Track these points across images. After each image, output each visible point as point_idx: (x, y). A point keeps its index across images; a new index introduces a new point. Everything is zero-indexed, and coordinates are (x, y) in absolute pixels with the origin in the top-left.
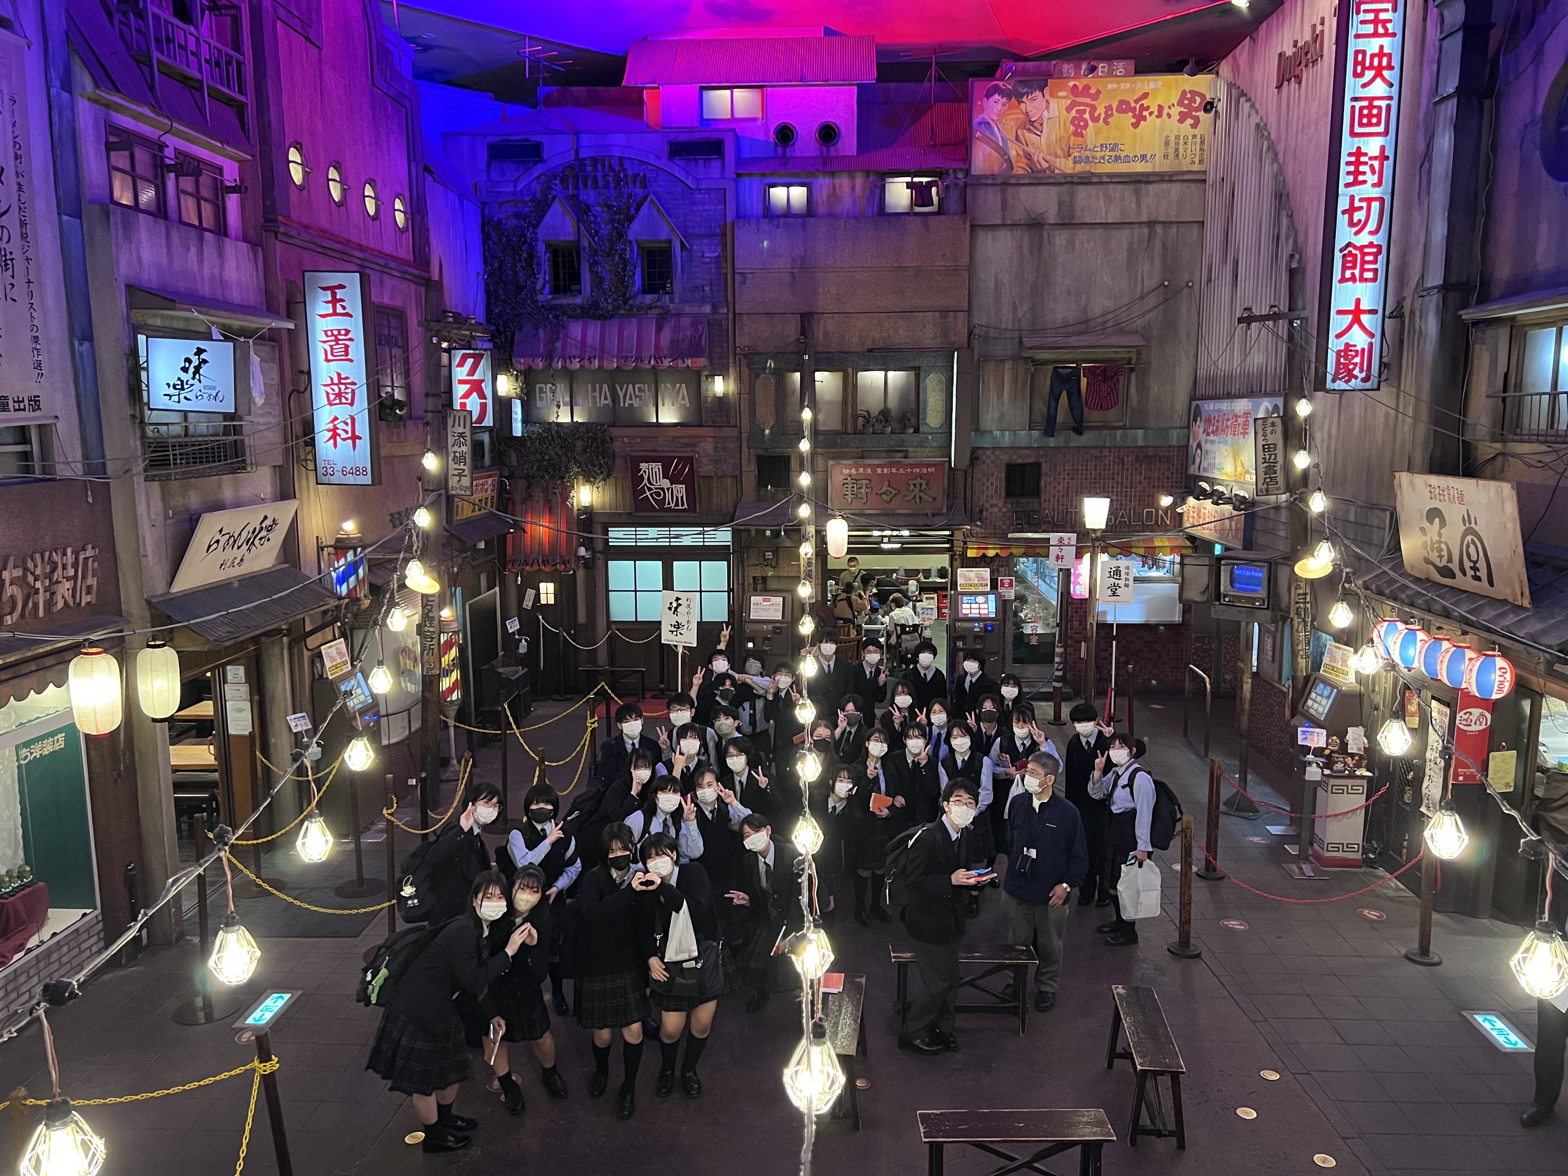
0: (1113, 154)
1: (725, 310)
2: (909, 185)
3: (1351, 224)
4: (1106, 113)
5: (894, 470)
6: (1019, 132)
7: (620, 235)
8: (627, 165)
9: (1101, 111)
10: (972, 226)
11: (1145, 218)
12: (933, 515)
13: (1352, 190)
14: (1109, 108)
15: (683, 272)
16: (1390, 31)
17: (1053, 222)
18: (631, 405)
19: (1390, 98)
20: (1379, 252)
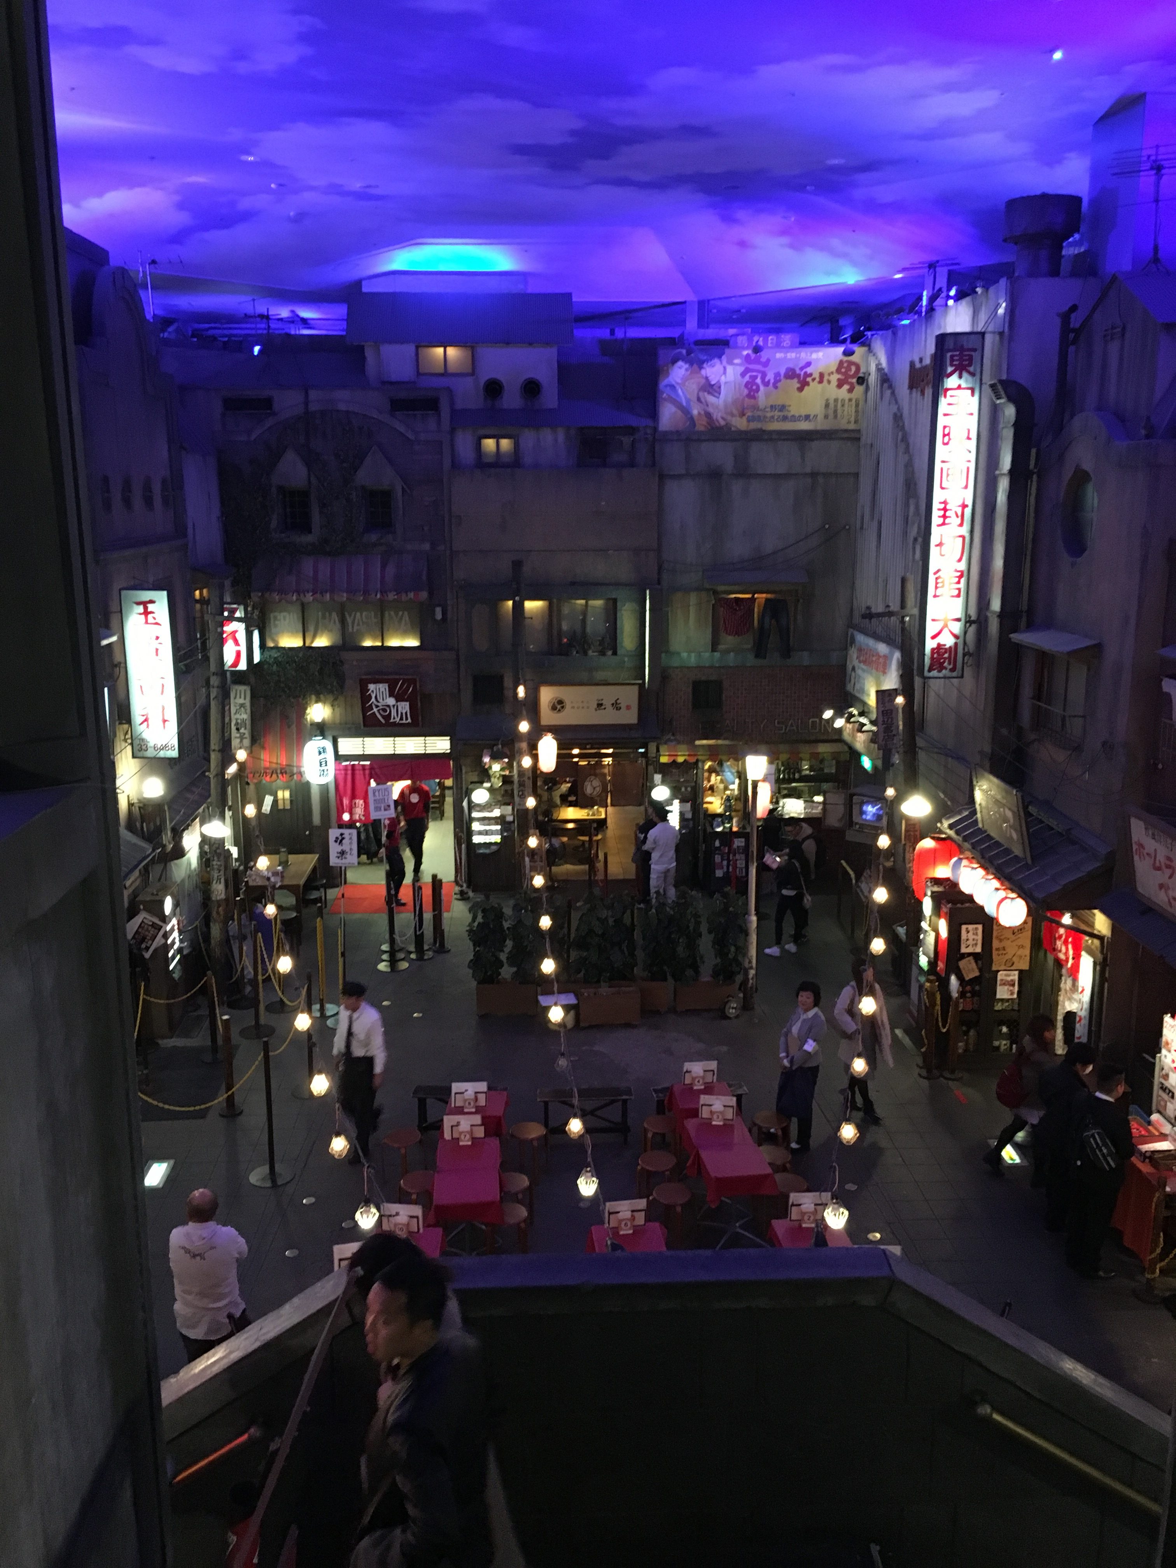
0: (781, 414)
1: (443, 548)
3: (941, 554)
4: (775, 378)
6: (701, 394)
7: (347, 481)
8: (353, 418)
9: (770, 376)
10: (659, 475)
11: (808, 470)
13: (942, 529)
14: (777, 375)
15: (404, 514)
17: (729, 472)
18: (358, 630)
20: (962, 575)
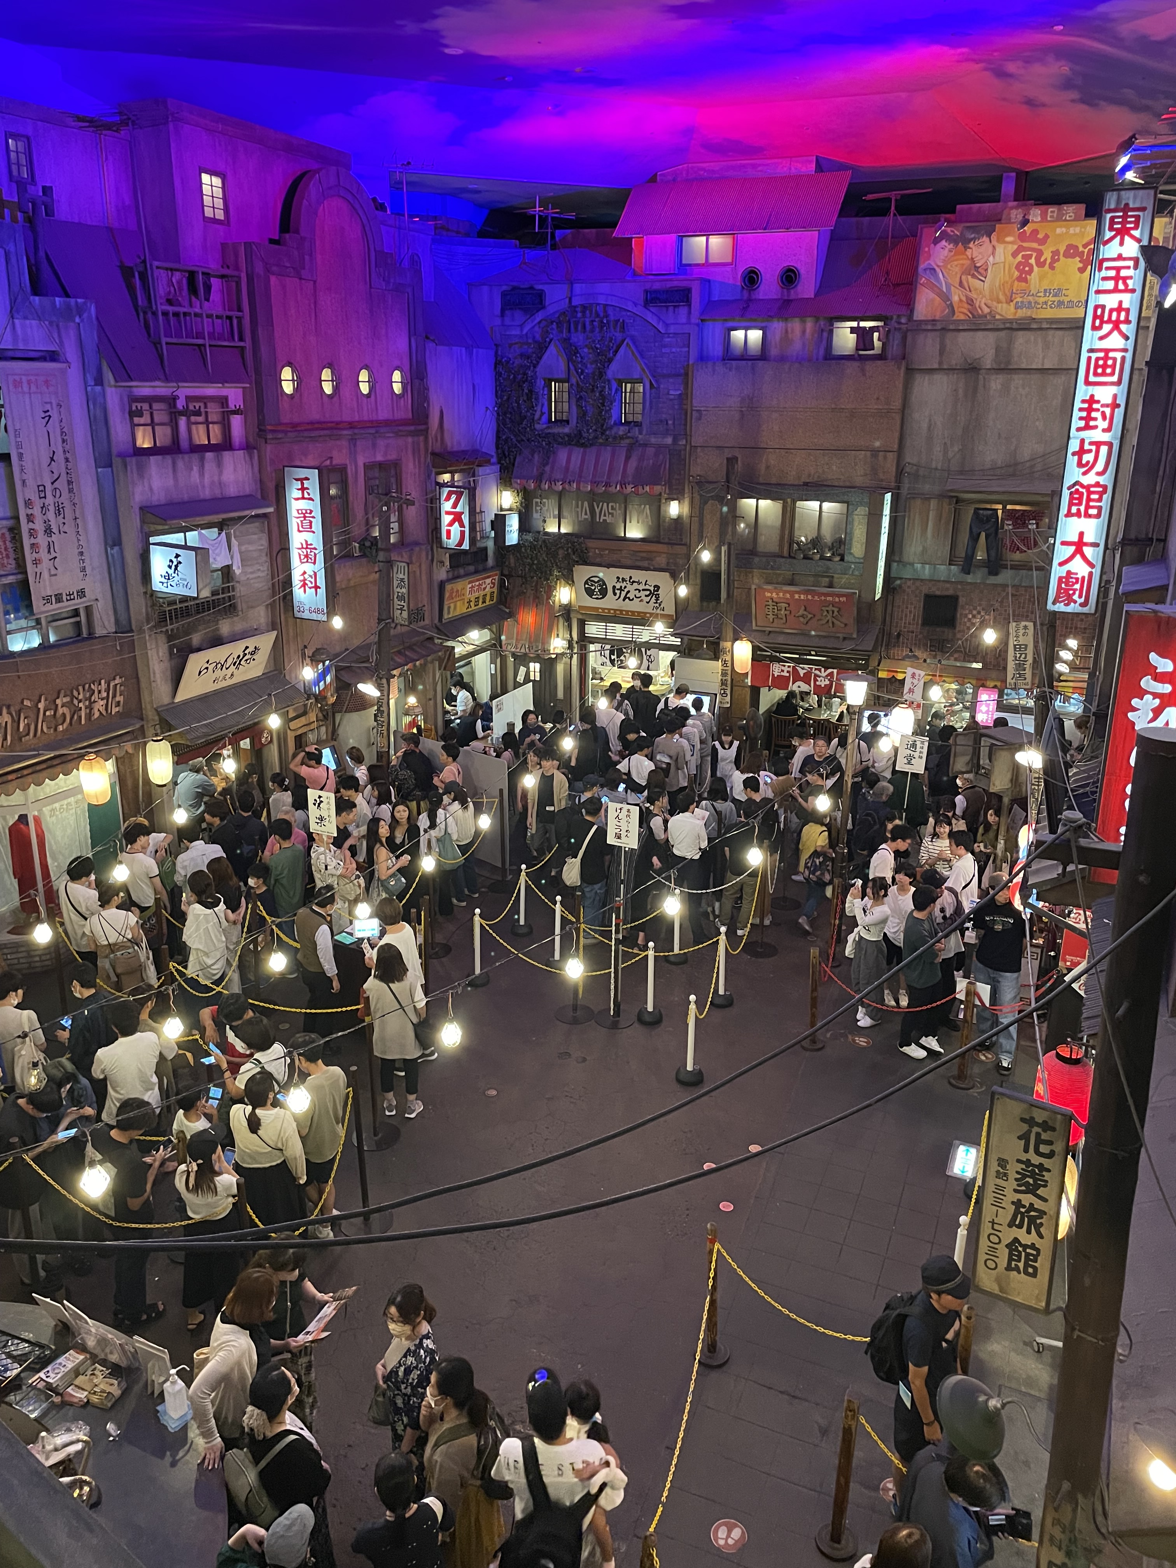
1: (684, 442)
2: (853, 330)
3: (1080, 464)
4: (1052, 258)
5: (810, 597)
6: (964, 277)
7: (601, 375)
8: (610, 311)
9: (1047, 255)
10: (908, 370)
12: (844, 639)
13: (1084, 434)
14: (1056, 253)
15: (651, 408)
16: (1130, 287)
17: (988, 367)
18: (605, 521)
19: (1125, 350)
20: (1105, 491)
